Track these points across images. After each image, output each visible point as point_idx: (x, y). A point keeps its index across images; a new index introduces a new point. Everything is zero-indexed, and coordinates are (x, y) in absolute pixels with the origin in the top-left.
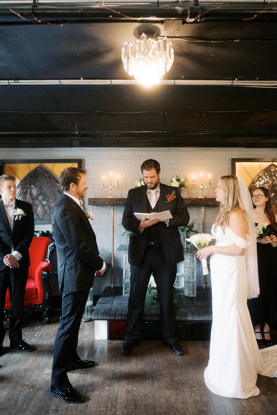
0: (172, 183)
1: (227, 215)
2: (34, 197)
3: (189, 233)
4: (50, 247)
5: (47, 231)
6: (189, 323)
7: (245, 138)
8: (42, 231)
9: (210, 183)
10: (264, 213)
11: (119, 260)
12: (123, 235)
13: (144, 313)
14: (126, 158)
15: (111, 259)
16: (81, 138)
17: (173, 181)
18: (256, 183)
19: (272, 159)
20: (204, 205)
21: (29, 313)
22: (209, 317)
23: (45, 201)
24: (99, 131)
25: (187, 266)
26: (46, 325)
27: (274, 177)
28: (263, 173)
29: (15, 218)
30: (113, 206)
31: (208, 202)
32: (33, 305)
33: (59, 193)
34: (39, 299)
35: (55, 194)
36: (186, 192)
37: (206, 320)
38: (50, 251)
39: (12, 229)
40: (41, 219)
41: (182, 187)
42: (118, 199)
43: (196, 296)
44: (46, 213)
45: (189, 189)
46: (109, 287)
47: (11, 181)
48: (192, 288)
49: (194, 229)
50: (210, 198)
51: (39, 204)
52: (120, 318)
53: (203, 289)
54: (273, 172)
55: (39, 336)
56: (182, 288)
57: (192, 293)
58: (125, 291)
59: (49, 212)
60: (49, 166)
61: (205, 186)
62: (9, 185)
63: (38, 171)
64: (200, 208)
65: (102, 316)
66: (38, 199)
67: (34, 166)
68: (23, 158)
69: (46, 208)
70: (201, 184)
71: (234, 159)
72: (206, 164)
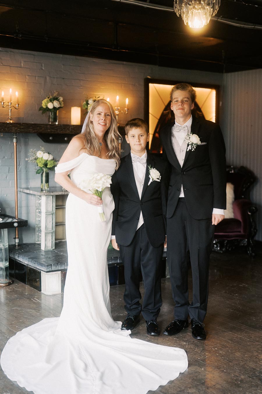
9: (128, 108)
30: (16, 133)
61: (122, 112)
65: (56, 267)
70: (117, 109)
71: (148, 78)
72: (118, 83)
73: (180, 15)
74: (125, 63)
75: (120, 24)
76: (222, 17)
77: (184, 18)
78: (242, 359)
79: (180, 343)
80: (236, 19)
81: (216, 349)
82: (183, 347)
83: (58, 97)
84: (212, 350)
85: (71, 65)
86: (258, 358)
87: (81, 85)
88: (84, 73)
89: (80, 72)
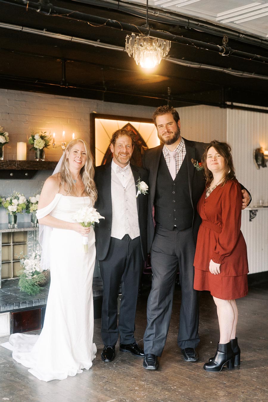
52: (26, 307)
65: (5, 307)
70: (64, 144)
71: (94, 114)
72: (63, 118)
73: (132, 55)
74: (70, 98)
75: (68, 61)
76: (170, 57)
77: (136, 58)
78: (202, 397)
79: (138, 383)
80: (183, 58)
81: (175, 387)
82: (142, 387)
83: (4, 132)
84: (172, 389)
85: (16, 100)
86: (217, 394)
87: (26, 120)
88: (30, 108)
89: (25, 107)
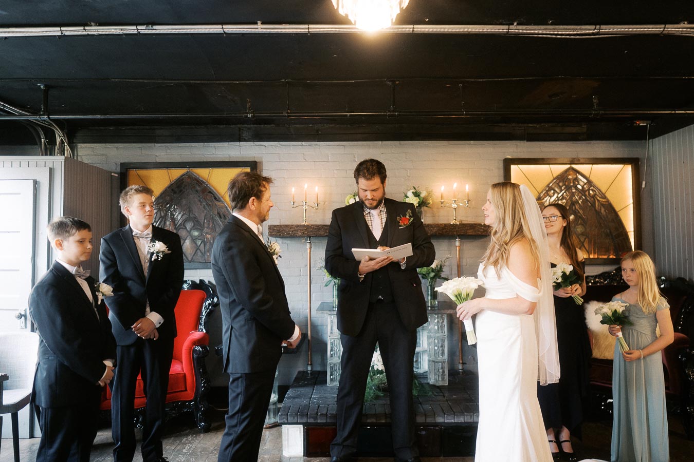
0: (407, 199)
1: (504, 248)
2: (178, 225)
3: (435, 281)
4: (205, 307)
5: (201, 281)
6: (437, 428)
7: (526, 125)
8: (192, 281)
9: (470, 198)
10: (561, 245)
11: (319, 328)
12: (326, 286)
13: (363, 413)
14: (329, 157)
15: (308, 326)
16: (256, 126)
17: (408, 195)
18: (543, 199)
19: (571, 160)
20: (459, 236)
21: (174, 415)
22: (471, 417)
23: (198, 231)
24: (288, 113)
25: (433, 335)
26: (202, 435)
27: (573, 188)
28: (555, 182)
29: (151, 257)
30: (310, 237)
31: (467, 230)
32: (179, 402)
33: (220, 217)
34: (189, 391)
35: (213, 218)
36: (429, 215)
37: (465, 423)
38: (205, 312)
39: (146, 274)
40: (191, 261)
41: (424, 206)
42: (317, 226)
43: (447, 385)
44: (198, 251)
45: (435, 210)
46: (304, 372)
47: (145, 194)
48: (441, 371)
49: (443, 275)
50: (469, 224)
51: (187, 237)
52: (325, 421)
53: (459, 373)
54: (571, 181)
55: (191, 452)
56: (425, 372)
57: (440, 379)
58: (332, 377)
59: (204, 250)
60: (202, 173)
61: (461, 204)
62: (142, 201)
63: (184, 180)
64: (454, 241)
65: (294, 418)
66: (186, 228)
67: (177, 173)
68: (158, 160)
69: (199, 242)
70: (454, 201)
71: (508, 159)
85: (393, 153)
88: (412, 161)
